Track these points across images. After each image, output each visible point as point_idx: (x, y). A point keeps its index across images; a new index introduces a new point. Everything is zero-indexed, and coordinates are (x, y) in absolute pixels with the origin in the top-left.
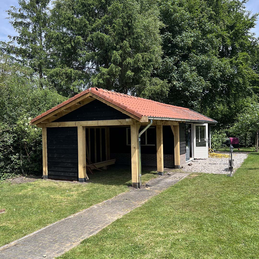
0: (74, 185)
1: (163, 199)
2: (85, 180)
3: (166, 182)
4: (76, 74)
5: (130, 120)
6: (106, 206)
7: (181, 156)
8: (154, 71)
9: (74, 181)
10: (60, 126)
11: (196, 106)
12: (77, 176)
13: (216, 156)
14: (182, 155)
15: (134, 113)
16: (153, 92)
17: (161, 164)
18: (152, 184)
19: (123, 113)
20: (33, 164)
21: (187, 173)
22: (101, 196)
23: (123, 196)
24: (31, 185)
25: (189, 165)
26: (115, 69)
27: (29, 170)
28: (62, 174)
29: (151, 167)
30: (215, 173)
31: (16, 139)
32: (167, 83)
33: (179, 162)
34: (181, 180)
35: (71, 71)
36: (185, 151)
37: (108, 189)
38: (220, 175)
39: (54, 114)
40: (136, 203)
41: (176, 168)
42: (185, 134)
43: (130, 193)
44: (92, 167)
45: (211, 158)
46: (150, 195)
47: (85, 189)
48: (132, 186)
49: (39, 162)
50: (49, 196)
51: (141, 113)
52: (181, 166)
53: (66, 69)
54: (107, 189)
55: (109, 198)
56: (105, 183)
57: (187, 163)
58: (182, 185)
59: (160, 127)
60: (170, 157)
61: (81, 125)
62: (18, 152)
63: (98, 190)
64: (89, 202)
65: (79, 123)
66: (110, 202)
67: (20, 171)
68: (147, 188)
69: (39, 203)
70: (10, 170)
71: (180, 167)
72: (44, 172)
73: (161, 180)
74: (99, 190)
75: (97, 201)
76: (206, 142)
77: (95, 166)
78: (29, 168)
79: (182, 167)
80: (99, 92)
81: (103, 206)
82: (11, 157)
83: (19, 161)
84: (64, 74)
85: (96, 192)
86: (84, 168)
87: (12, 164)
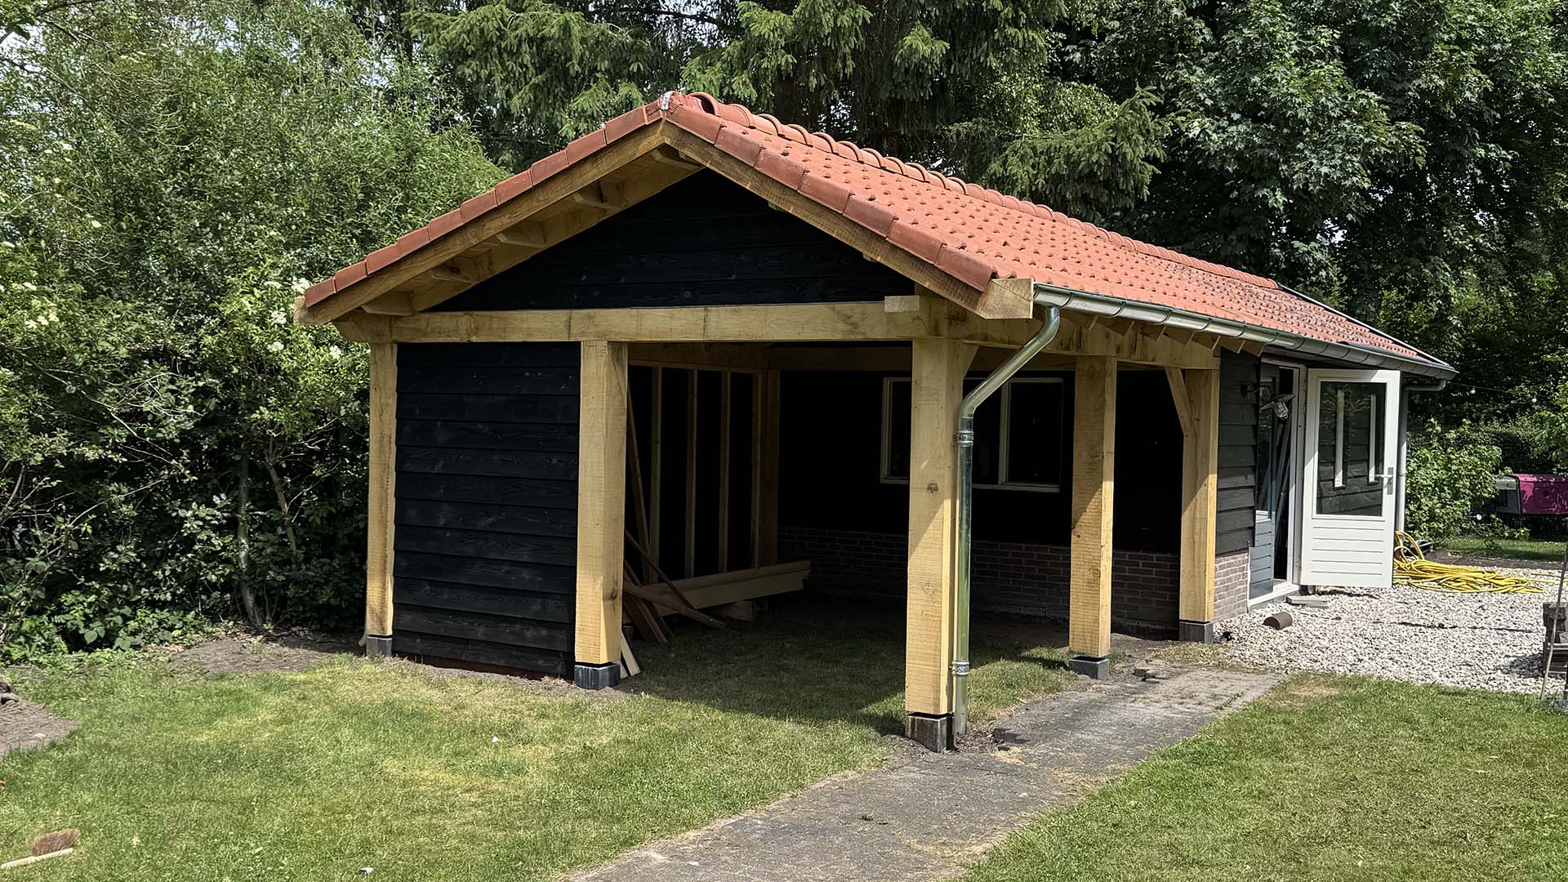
0: (543, 700)
1: (1113, 839)
2: (614, 677)
3: (1123, 724)
4: (599, 45)
5: (912, 303)
6: (726, 855)
7: (1222, 567)
8: (1067, 53)
9: (547, 678)
10: (476, 334)
11: (1323, 273)
12: (564, 648)
13: (1437, 577)
14: (1230, 560)
15: (937, 259)
16: (1059, 165)
17: (1096, 605)
18: (1035, 727)
19: (868, 255)
20: (314, 562)
21: (1264, 673)
22: (699, 787)
23: (846, 793)
24: (284, 687)
25: (1272, 622)
26: (836, 18)
27: (285, 598)
28: (480, 632)
29: (1029, 621)
30: (1448, 683)
31: (212, 403)
32: (1150, 108)
33: (1209, 601)
34: (1224, 715)
35: (566, 28)
36: (1246, 535)
37: (750, 739)
38: (1485, 696)
39: (443, 256)
40: (929, 849)
41: (1186, 640)
42: (1255, 428)
43: (894, 776)
44: (662, 597)
45: (1409, 591)
46: (1024, 803)
47: (609, 729)
48: (903, 735)
49: (353, 554)
50: (372, 764)
51: (988, 261)
52: (1217, 629)
53: (540, 13)
54: (744, 740)
55: (748, 802)
56: (734, 702)
57: (1260, 611)
58: (1238, 750)
59: (1098, 367)
60: (1152, 565)
61: (600, 336)
62: (226, 486)
63: (684, 741)
64: (619, 820)
65: (590, 317)
66: (753, 832)
67: (234, 604)
68: (1001, 755)
69: (300, 804)
70: (174, 594)
71: (1212, 634)
72: (372, 611)
73: (1096, 705)
74: (691, 745)
75: (669, 821)
76: (1385, 490)
77: (683, 598)
78: (285, 585)
79: (1227, 635)
80: (721, 121)
81: (708, 856)
82: (182, 513)
83: (229, 539)
84: (525, 47)
85: (674, 757)
86: (610, 602)
87: (190, 555)
